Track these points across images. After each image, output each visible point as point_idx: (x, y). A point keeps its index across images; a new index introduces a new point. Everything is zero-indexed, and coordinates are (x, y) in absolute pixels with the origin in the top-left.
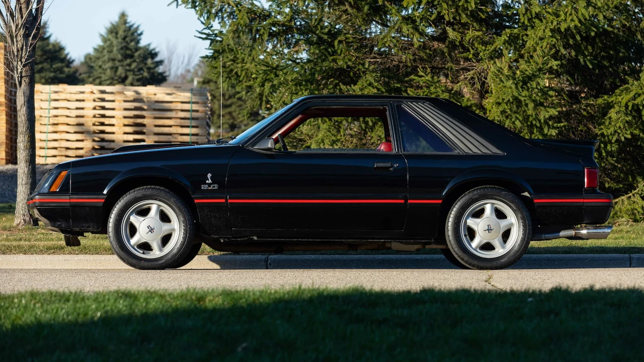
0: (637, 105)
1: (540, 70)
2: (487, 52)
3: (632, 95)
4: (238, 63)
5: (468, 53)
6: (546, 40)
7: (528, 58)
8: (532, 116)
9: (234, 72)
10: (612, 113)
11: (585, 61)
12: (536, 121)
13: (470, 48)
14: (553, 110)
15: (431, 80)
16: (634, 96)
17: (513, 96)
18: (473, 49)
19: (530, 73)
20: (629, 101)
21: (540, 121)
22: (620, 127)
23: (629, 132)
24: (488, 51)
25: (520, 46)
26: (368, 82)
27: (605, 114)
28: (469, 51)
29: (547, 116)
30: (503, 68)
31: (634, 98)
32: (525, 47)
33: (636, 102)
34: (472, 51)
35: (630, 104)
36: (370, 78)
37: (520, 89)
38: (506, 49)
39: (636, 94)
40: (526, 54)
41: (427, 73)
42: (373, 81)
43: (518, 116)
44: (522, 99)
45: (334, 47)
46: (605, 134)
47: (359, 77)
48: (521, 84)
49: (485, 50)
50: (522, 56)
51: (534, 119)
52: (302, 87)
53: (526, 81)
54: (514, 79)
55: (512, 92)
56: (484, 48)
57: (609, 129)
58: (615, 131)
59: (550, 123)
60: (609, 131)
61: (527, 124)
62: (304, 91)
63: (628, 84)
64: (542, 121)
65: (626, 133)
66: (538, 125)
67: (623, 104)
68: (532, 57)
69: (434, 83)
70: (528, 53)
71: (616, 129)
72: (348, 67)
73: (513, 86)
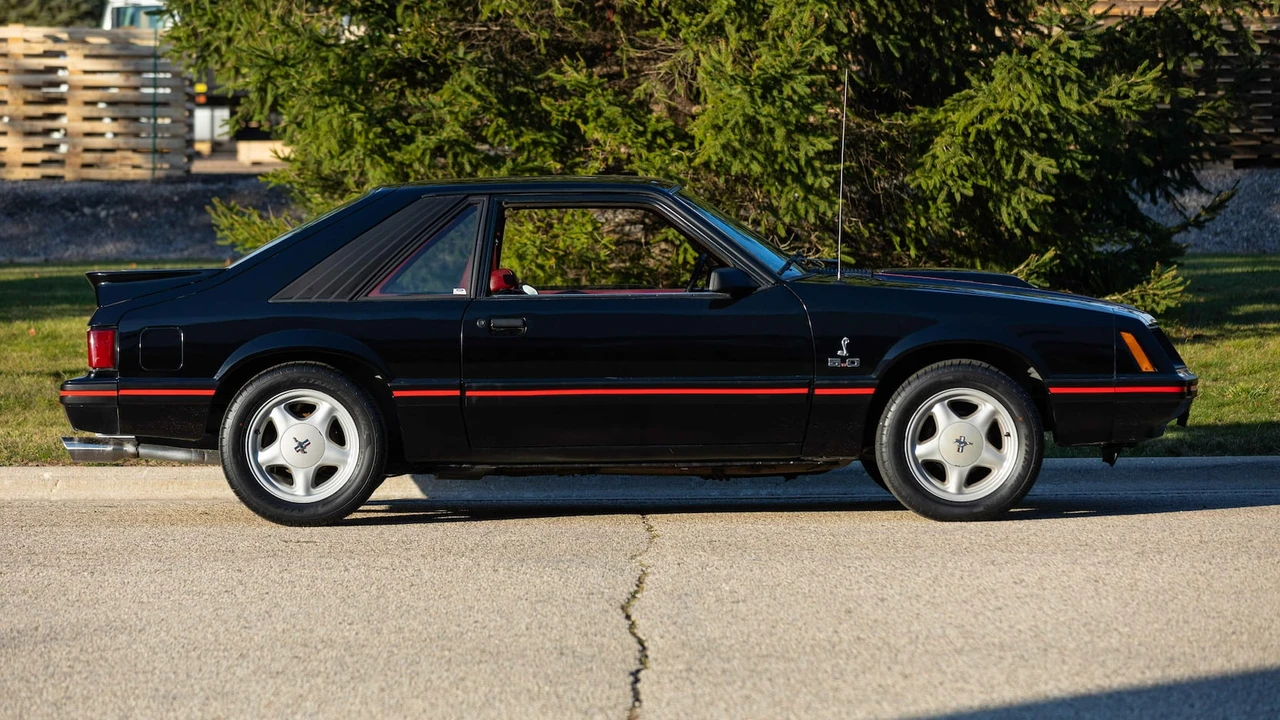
0: (987, 132)
1: (796, 65)
2: (694, 28)
3: (976, 112)
4: (220, 30)
5: (658, 29)
6: (809, 8)
7: (774, 39)
8: (782, 152)
9: (212, 48)
10: (939, 146)
11: (885, 46)
12: (790, 163)
13: (662, 19)
14: (823, 141)
15: (586, 82)
16: (981, 113)
17: (745, 115)
18: (667, 20)
19: (776, 72)
20: (973, 124)
21: (797, 161)
22: (952, 175)
23: (969, 184)
24: (696, 25)
25: (760, 15)
26: (464, 85)
27: (924, 148)
28: (659, 24)
29: (811, 154)
30: (723, 62)
31: (981, 119)
32: (767, 18)
33: (983, 127)
34: (666, 25)
35: (973, 130)
36: (467, 77)
37: (759, 102)
38: (733, 23)
39: (984, 110)
40: (771, 33)
41: (579, 68)
42: (473, 83)
43: (755, 153)
44: (763, 120)
45: (394, 17)
46: (924, 187)
47: (447, 75)
48: (760, 91)
49: (690, 25)
50: (762, 35)
51: (787, 160)
52: (334, 99)
53: (769, 86)
54: (746, 81)
55: (743, 107)
56: (687, 20)
57: (931, 178)
58: (944, 182)
59: (817, 164)
60: (931, 183)
61: (773, 167)
62: (337, 106)
63: (970, 88)
64: (803, 163)
65: (963, 186)
66: (795, 170)
67: (960, 127)
68: (781, 37)
69: (591, 86)
70: (774, 29)
71: (944, 178)
72: (424, 56)
73: (745, 98)
